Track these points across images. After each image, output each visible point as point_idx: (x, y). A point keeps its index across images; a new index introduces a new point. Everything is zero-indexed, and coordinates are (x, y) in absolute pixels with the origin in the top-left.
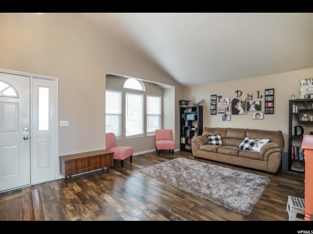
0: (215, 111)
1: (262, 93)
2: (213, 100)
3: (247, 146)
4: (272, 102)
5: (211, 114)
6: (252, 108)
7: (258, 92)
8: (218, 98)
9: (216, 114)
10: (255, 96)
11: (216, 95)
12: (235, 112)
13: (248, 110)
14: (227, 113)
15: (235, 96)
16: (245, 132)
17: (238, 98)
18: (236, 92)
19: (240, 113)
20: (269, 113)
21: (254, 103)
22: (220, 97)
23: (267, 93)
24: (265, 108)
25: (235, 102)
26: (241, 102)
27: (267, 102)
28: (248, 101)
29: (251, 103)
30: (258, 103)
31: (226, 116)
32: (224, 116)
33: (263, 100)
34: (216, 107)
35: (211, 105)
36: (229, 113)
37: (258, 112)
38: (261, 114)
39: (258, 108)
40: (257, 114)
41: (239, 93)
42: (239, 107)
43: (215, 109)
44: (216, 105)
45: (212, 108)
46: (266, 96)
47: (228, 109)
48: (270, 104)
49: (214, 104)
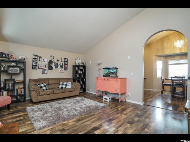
0: (36, 66)
1: (63, 60)
2: (35, 59)
3: (64, 86)
4: (67, 64)
5: (33, 69)
6: (59, 67)
7: (62, 59)
8: (39, 58)
9: (37, 69)
10: (60, 61)
11: (37, 55)
12: (50, 68)
13: (57, 68)
14: (45, 68)
15: (50, 59)
16: (59, 79)
17: (52, 60)
18: (51, 56)
19: (53, 69)
20: (66, 70)
21: (60, 64)
22: (40, 57)
23: (65, 60)
24: (65, 67)
25: (50, 62)
26: (54, 63)
27: (65, 64)
28: (57, 63)
29: (59, 64)
30: (61, 64)
31: (44, 70)
32: (43, 71)
33: (63, 63)
34: (37, 64)
35: (33, 62)
36: (47, 68)
37: (62, 69)
38: (63, 70)
39: (61, 67)
40: (61, 70)
41: (53, 58)
42: (53, 65)
43: (36, 65)
44: (37, 62)
45: (34, 64)
46: (65, 61)
47: (46, 66)
48: (66, 66)
49: (36, 61)
